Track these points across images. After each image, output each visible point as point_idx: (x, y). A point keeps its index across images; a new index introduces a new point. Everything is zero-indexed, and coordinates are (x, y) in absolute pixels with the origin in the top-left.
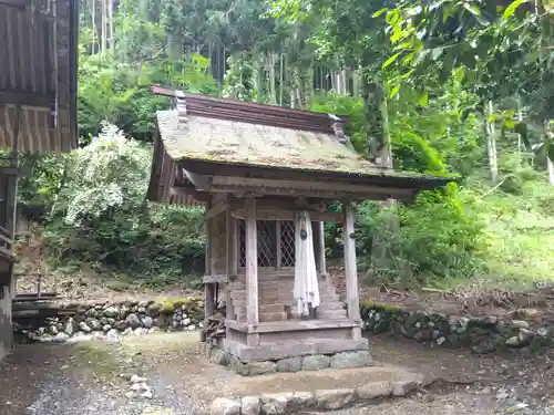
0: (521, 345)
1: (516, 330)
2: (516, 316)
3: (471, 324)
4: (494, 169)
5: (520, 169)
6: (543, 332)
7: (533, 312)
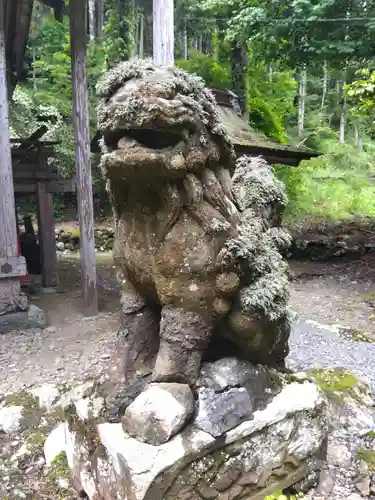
0: (342, 255)
1: (340, 247)
2: (338, 239)
3: (310, 244)
4: (301, 127)
5: (321, 129)
6: (356, 248)
7: (347, 237)
